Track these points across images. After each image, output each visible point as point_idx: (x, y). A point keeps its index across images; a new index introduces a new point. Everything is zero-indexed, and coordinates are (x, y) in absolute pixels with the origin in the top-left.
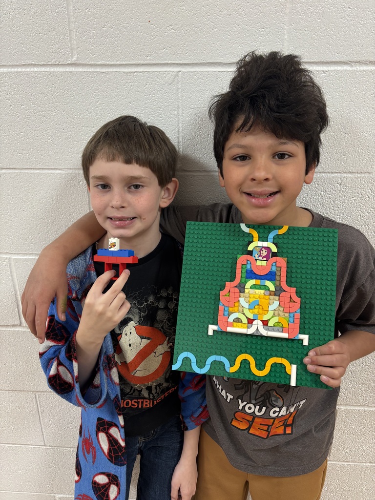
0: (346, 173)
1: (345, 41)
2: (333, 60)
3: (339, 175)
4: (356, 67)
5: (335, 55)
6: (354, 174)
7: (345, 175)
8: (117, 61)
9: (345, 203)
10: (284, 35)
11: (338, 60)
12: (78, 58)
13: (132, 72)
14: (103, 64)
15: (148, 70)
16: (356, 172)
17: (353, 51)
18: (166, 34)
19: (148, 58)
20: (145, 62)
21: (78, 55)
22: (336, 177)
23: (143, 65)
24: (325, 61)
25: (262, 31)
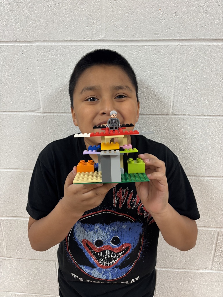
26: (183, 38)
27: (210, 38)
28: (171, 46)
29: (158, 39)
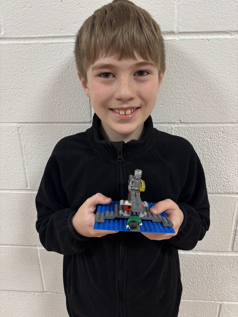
0: (227, 123)
1: (226, 14)
2: (216, 30)
3: (222, 125)
4: (235, 35)
5: (217, 25)
6: (234, 124)
7: (227, 125)
8: (36, 34)
9: (227, 147)
10: (174, 9)
11: (220, 30)
12: (5, 33)
13: (49, 43)
14: (25, 37)
15: (62, 42)
16: (236, 122)
17: (232, 22)
18: (76, 11)
19: (62, 31)
20: (60, 35)
21: (5, 30)
22: (219, 127)
23: (58, 37)
24: (209, 31)
25: (156, 7)
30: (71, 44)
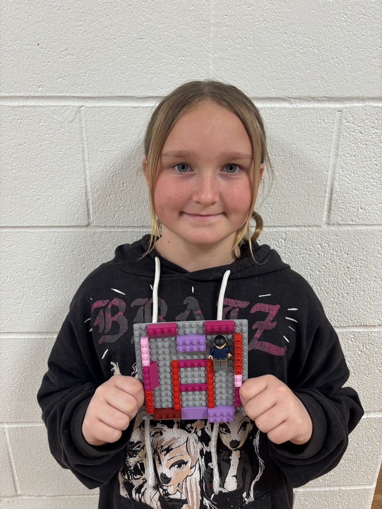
26: (88, 95)
27: (134, 95)
28: (68, 107)
29: (43, 94)
30: (54, 108)
